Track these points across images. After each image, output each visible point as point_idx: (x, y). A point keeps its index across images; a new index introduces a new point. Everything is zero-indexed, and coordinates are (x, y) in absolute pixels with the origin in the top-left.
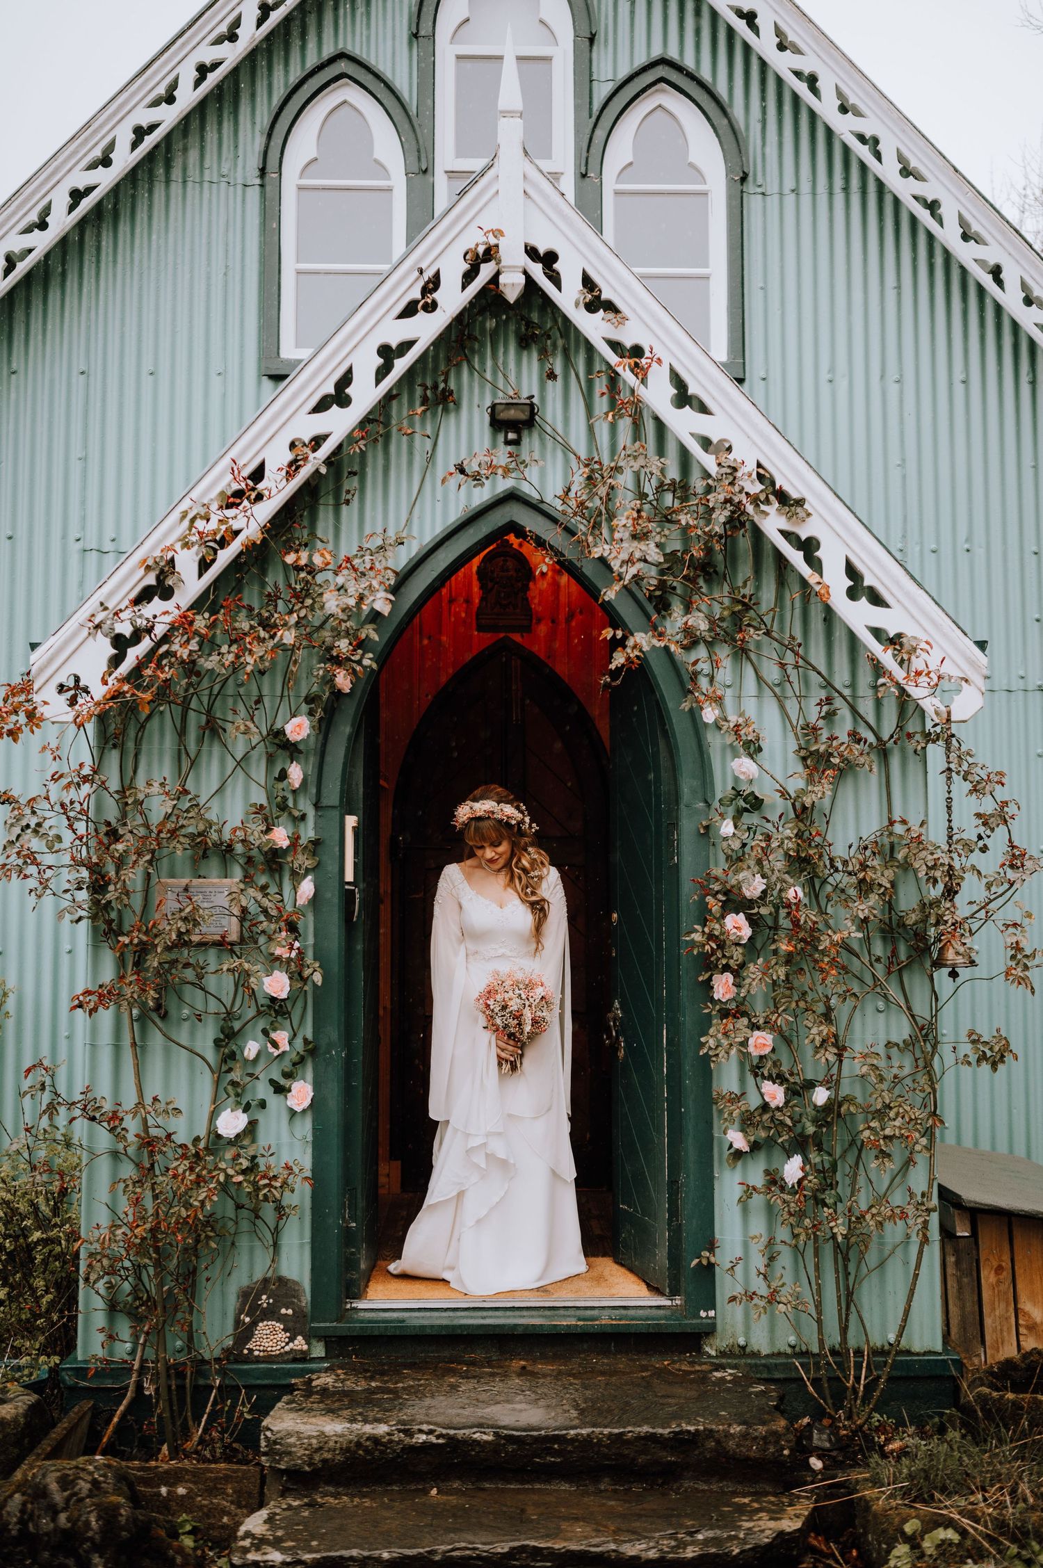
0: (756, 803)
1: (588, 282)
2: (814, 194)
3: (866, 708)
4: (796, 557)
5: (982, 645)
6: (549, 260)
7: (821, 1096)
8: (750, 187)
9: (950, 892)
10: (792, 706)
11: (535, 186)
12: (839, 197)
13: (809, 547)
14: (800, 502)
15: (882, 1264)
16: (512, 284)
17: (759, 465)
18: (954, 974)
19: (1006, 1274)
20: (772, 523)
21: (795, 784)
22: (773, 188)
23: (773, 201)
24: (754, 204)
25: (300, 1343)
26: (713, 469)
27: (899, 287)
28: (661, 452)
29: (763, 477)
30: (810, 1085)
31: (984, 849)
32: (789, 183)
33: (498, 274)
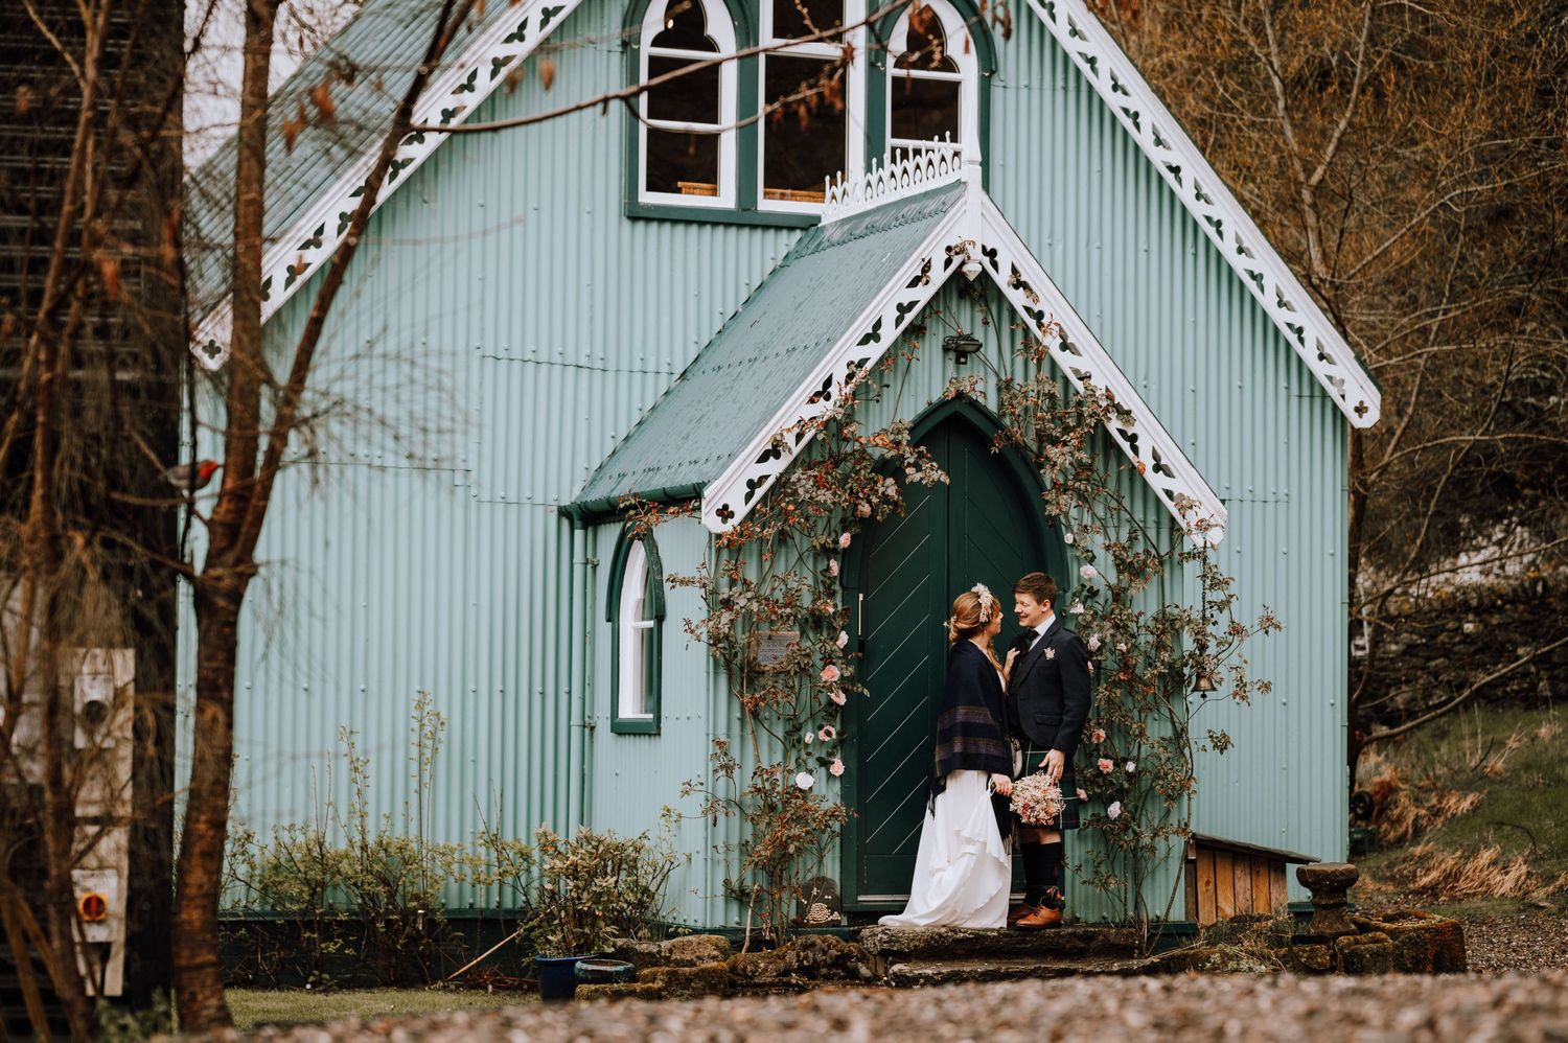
0: (1093, 593)
1: (1015, 271)
2: (1041, 89)
3: (1152, 534)
4: (1125, 446)
5: (1223, 501)
6: (992, 254)
7: (1131, 767)
8: (995, 81)
9: (1203, 647)
10: (1112, 532)
11: (988, 210)
12: (1060, 94)
13: (1133, 439)
14: (1128, 413)
15: (1153, 872)
16: (972, 270)
17: (1107, 390)
18: (1204, 696)
19: (1211, 886)
20: (1114, 425)
21: (1113, 581)
22: (1012, 83)
23: (1011, 93)
24: (997, 94)
25: (836, 916)
26: (1081, 390)
27: (1101, 171)
28: (1053, 378)
29: (1109, 397)
30: (1125, 761)
31: (1215, 623)
32: (1024, 81)
33: (963, 263)
